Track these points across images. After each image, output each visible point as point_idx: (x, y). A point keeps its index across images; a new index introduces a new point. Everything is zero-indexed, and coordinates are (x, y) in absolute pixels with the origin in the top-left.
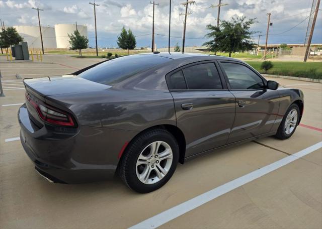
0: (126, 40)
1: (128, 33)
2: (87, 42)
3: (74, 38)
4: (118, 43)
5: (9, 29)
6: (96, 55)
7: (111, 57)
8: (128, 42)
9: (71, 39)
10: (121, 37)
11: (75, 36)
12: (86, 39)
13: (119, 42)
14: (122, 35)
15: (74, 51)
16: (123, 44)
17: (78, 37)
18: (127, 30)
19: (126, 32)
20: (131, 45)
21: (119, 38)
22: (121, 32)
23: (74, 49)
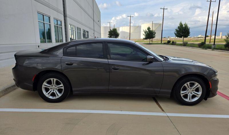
0: (181, 31)
1: (184, 26)
2: (155, 34)
3: (147, 32)
4: (175, 33)
5: (113, 29)
7: (170, 43)
8: (183, 32)
9: (145, 33)
10: (178, 29)
11: (147, 30)
12: (155, 32)
13: (176, 33)
14: (179, 27)
16: (179, 34)
17: (149, 31)
18: (183, 23)
19: (183, 25)
20: (185, 34)
21: (176, 30)
22: (179, 25)
23: (146, 39)
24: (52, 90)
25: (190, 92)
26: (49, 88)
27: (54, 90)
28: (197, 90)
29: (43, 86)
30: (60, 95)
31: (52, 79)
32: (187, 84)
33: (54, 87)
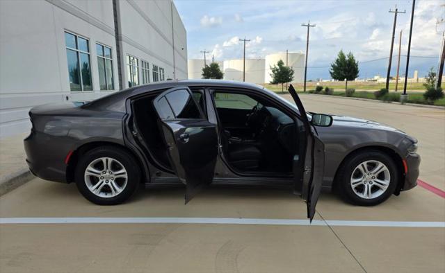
0: (342, 68)
1: (347, 58)
2: (292, 74)
3: (277, 70)
4: (331, 73)
6: (303, 90)
7: (321, 92)
8: (345, 71)
9: (273, 71)
10: (336, 65)
11: (278, 67)
12: (291, 70)
13: (332, 71)
14: (337, 60)
15: (274, 86)
16: (338, 74)
17: (282, 68)
18: (346, 53)
19: (345, 57)
20: (350, 74)
21: (333, 66)
22: (337, 57)
23: (275, 83)
24: (104, 180)
25: (368, 180)
26: (99, 176)
27: (107, 181)
28: (381, 176)
29: (87, 173)
30: (120, 190)
31: (104, 159)
32: (363, 165)
33: (107, 174)
